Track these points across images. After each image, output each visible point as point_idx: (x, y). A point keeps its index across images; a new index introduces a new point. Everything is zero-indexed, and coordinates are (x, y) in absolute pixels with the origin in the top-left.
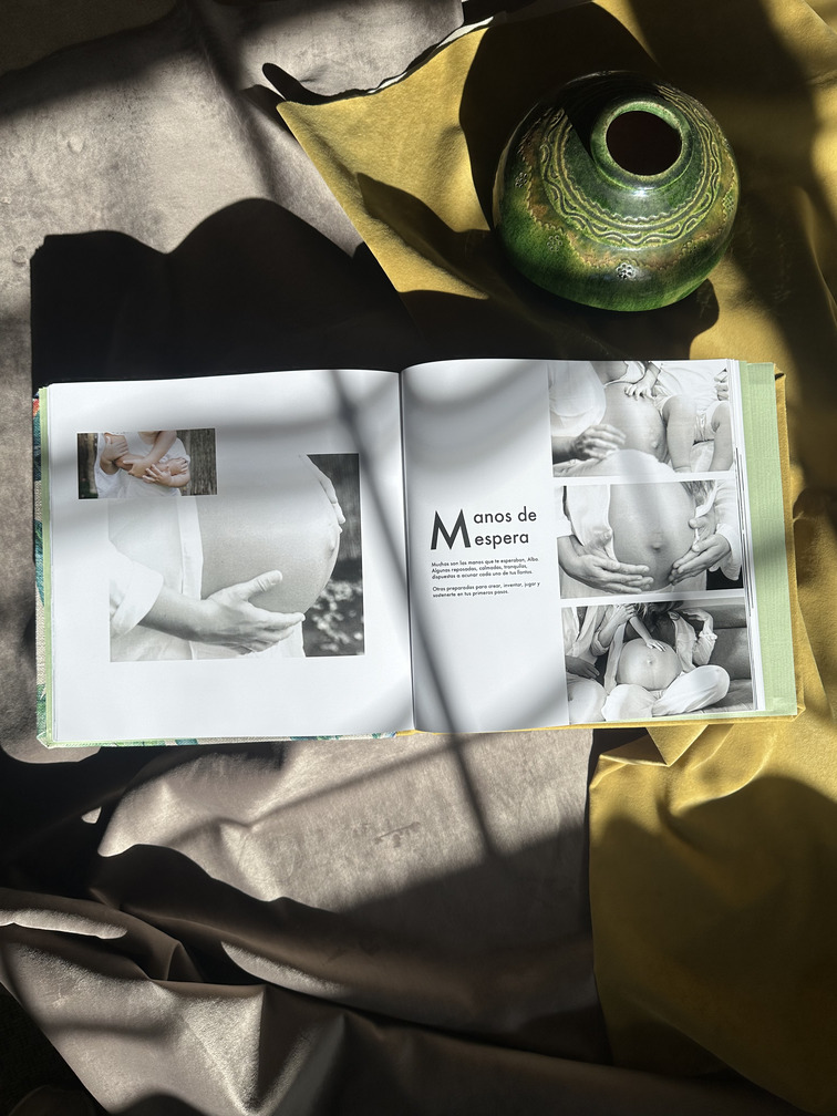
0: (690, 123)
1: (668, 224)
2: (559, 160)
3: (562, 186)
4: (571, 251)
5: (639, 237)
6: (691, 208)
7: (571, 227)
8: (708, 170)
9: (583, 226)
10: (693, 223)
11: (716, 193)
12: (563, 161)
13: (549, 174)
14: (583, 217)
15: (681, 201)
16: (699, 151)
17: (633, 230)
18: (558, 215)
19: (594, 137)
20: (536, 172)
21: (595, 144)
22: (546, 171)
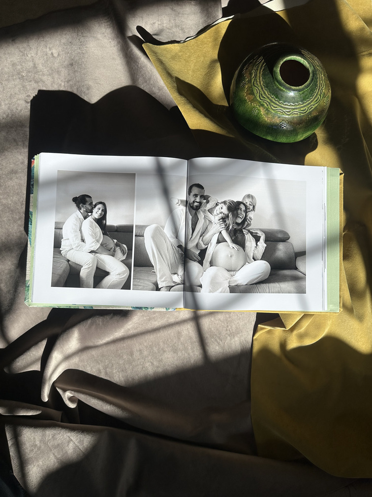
0: (314, 67)
1: (302, 107)
2: (260, 77)
3: (260, 88)
4: (262, 115)
5: (290, 112)
6: (312, 101)
7: (262, 105)
8: (319, 86)
9: (268, 105)
10: (312, 107)
11: (322, 96)
12: (261, 78)
13: (255, 83)
14: (268, 102)
15: (308, 98)
16: (316, 79)
17: (287, 108)
18: (257, 100)
19: (275, 69)
20: (250, 81)
21: (275, 72)
22: (254, 81)
